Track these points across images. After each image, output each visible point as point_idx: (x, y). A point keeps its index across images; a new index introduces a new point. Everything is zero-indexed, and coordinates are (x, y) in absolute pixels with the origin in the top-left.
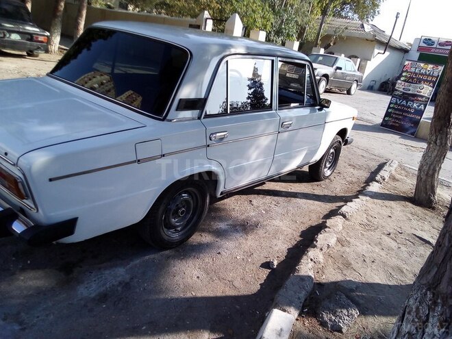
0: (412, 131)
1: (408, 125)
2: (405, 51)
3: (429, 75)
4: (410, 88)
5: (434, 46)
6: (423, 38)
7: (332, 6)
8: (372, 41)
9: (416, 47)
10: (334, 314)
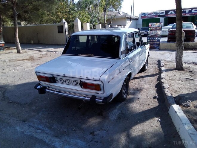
0: (158, 48)
1: (156, 46)
2: (137, 19)
3: (158, 27)
4: (153, 33)
5: (147, 15)
6: (142, 13)
7: (107, 8)
8: (125, 18)
9: (141, 17)
10: (185, 103)
